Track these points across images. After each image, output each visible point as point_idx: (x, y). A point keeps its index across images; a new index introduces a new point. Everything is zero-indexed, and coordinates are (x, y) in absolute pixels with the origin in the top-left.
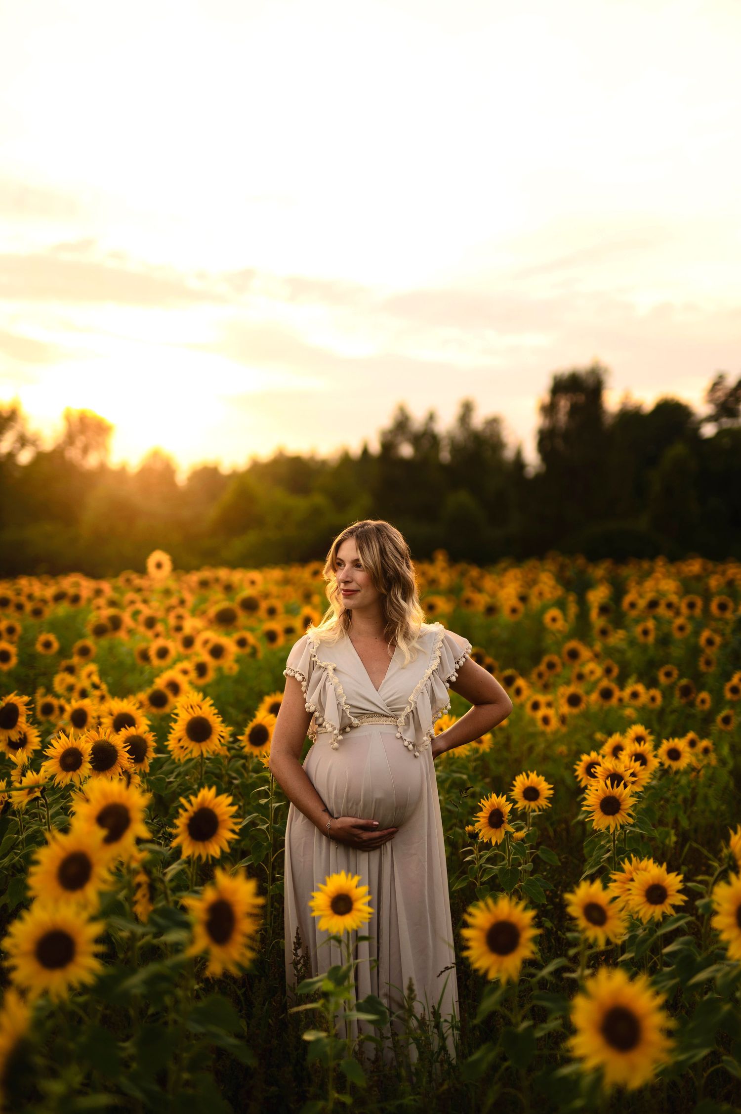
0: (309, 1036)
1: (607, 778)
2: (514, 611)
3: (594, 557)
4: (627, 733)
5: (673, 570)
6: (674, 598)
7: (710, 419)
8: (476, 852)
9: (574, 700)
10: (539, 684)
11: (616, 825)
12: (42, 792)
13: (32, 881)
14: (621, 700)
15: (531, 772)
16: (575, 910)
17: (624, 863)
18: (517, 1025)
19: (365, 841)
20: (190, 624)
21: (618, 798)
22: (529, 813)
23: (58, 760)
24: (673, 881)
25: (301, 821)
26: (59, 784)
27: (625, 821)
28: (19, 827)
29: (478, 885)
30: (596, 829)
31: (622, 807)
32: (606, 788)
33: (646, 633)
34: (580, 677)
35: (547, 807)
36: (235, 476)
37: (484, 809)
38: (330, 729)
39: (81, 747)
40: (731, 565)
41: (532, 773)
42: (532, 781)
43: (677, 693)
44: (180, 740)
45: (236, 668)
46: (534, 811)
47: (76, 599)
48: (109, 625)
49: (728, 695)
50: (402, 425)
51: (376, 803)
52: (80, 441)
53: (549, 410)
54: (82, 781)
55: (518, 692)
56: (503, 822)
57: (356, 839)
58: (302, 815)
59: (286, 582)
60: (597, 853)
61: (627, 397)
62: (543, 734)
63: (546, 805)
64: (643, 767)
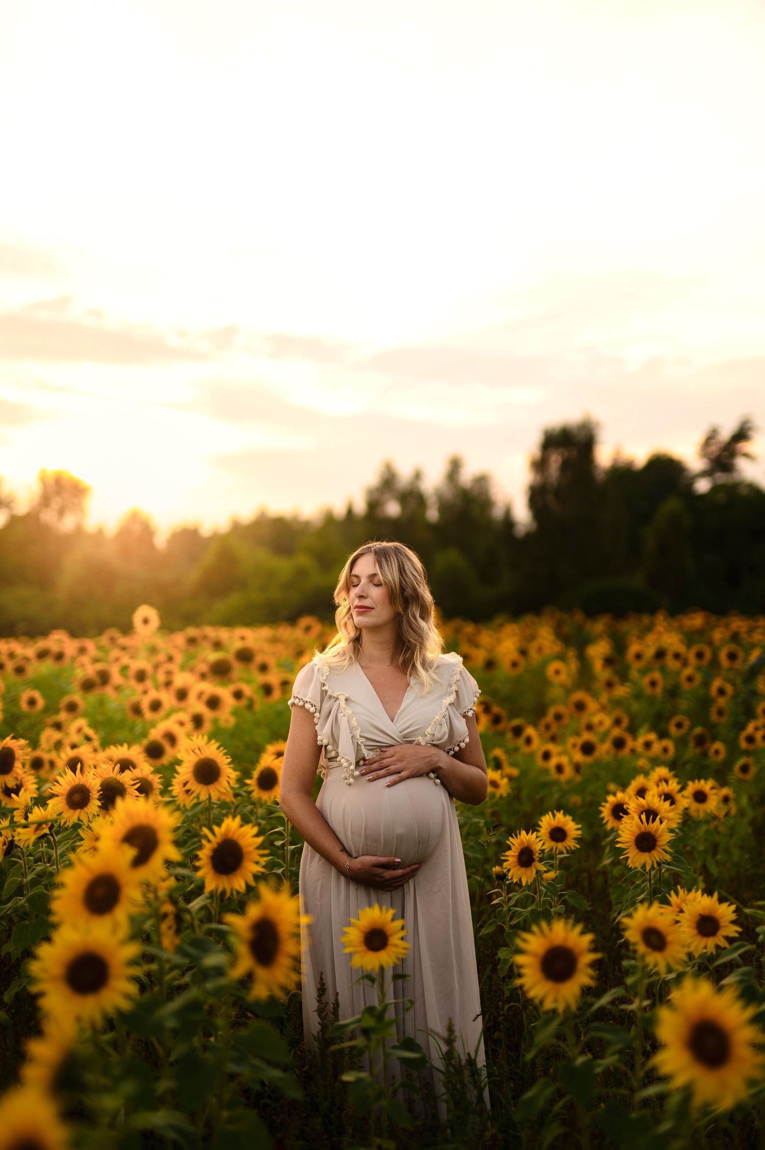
0: (348, 1077)
1: (642, 813)
2: (514, 664)
3: (592, 613)
4: (651, 776)
5: (675, 624)
6: (681, 649)
7: (705, 474)
8: (504, 894)
9: (588, 749)
10: (547, 735)
11: (653, 862)
12: (50, 829)
13: (56, 906)
14: (633, 751)
15: (557, 811)
16: (632, 935)
17: (670, 896)
18: (575, 1058)
19: (386, 880)
20: (181, 679)
21: (653, 833)
22: (556, 855)
23: (65, 797)
24: (726, 912)
25: (317, 862)
26: (65, 823)
27: (661, 858)
28: (23, 870)
29: (506, 929)
30: (631, 867)
31: (659, 843)
32: (641, 823)
33: (653, 684)
34: (590, 727)
35: (575, 849)
36: (215, 537)
37: (513, 848)
38: (346, 764)
39: (89, 784)
40: (733, 618)
41: (558, 813)
42: (559, 821)
43: (692, 744)
44: (185, 784)
45: (232, 721)
46: (562, 853)
47: (59, 657)
48: (97, 679)
49: (744, 745)
50: (388, 482)
51: (397, 838)
52: (56, 503)
53: (540, 465)
54: (90, 819)
55: (529, 741)
56: (533, 860)
57: (378, 879)
58: (318, 856)
59: (275, 640)
60: (632, 893)
61: (618, 453)
62: (556, 783)
63: (575, 847)
64: (673, 806)
